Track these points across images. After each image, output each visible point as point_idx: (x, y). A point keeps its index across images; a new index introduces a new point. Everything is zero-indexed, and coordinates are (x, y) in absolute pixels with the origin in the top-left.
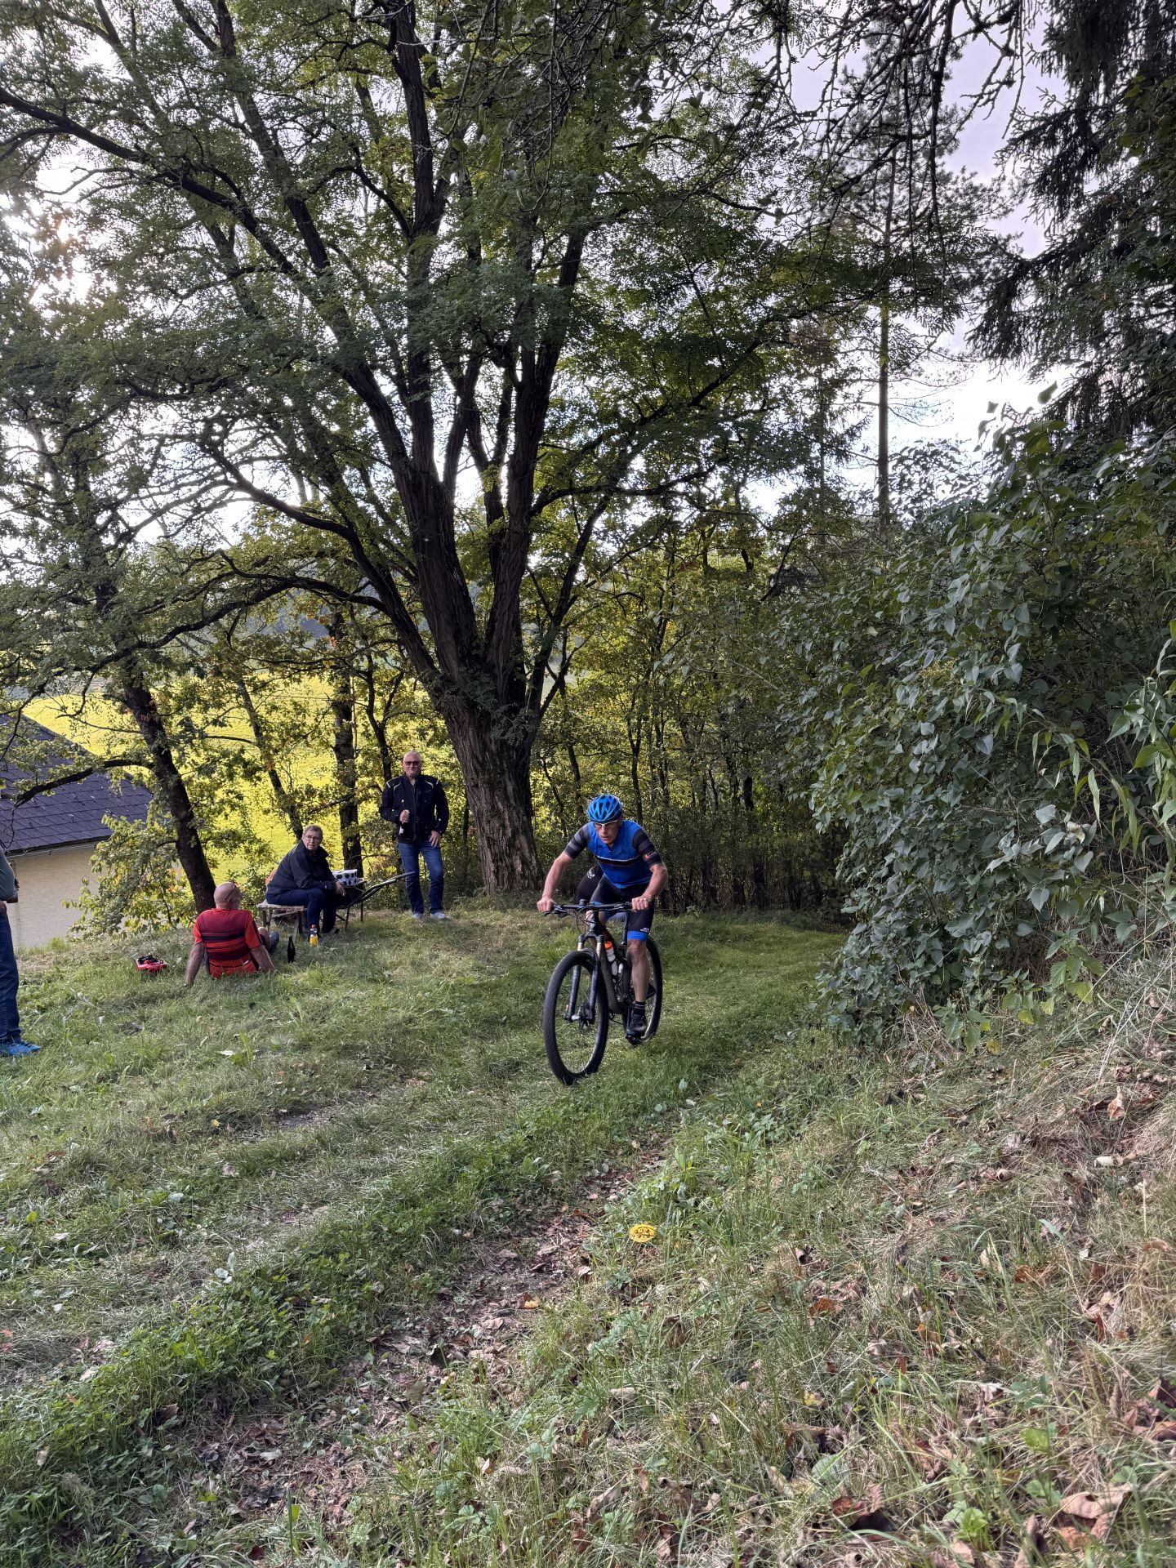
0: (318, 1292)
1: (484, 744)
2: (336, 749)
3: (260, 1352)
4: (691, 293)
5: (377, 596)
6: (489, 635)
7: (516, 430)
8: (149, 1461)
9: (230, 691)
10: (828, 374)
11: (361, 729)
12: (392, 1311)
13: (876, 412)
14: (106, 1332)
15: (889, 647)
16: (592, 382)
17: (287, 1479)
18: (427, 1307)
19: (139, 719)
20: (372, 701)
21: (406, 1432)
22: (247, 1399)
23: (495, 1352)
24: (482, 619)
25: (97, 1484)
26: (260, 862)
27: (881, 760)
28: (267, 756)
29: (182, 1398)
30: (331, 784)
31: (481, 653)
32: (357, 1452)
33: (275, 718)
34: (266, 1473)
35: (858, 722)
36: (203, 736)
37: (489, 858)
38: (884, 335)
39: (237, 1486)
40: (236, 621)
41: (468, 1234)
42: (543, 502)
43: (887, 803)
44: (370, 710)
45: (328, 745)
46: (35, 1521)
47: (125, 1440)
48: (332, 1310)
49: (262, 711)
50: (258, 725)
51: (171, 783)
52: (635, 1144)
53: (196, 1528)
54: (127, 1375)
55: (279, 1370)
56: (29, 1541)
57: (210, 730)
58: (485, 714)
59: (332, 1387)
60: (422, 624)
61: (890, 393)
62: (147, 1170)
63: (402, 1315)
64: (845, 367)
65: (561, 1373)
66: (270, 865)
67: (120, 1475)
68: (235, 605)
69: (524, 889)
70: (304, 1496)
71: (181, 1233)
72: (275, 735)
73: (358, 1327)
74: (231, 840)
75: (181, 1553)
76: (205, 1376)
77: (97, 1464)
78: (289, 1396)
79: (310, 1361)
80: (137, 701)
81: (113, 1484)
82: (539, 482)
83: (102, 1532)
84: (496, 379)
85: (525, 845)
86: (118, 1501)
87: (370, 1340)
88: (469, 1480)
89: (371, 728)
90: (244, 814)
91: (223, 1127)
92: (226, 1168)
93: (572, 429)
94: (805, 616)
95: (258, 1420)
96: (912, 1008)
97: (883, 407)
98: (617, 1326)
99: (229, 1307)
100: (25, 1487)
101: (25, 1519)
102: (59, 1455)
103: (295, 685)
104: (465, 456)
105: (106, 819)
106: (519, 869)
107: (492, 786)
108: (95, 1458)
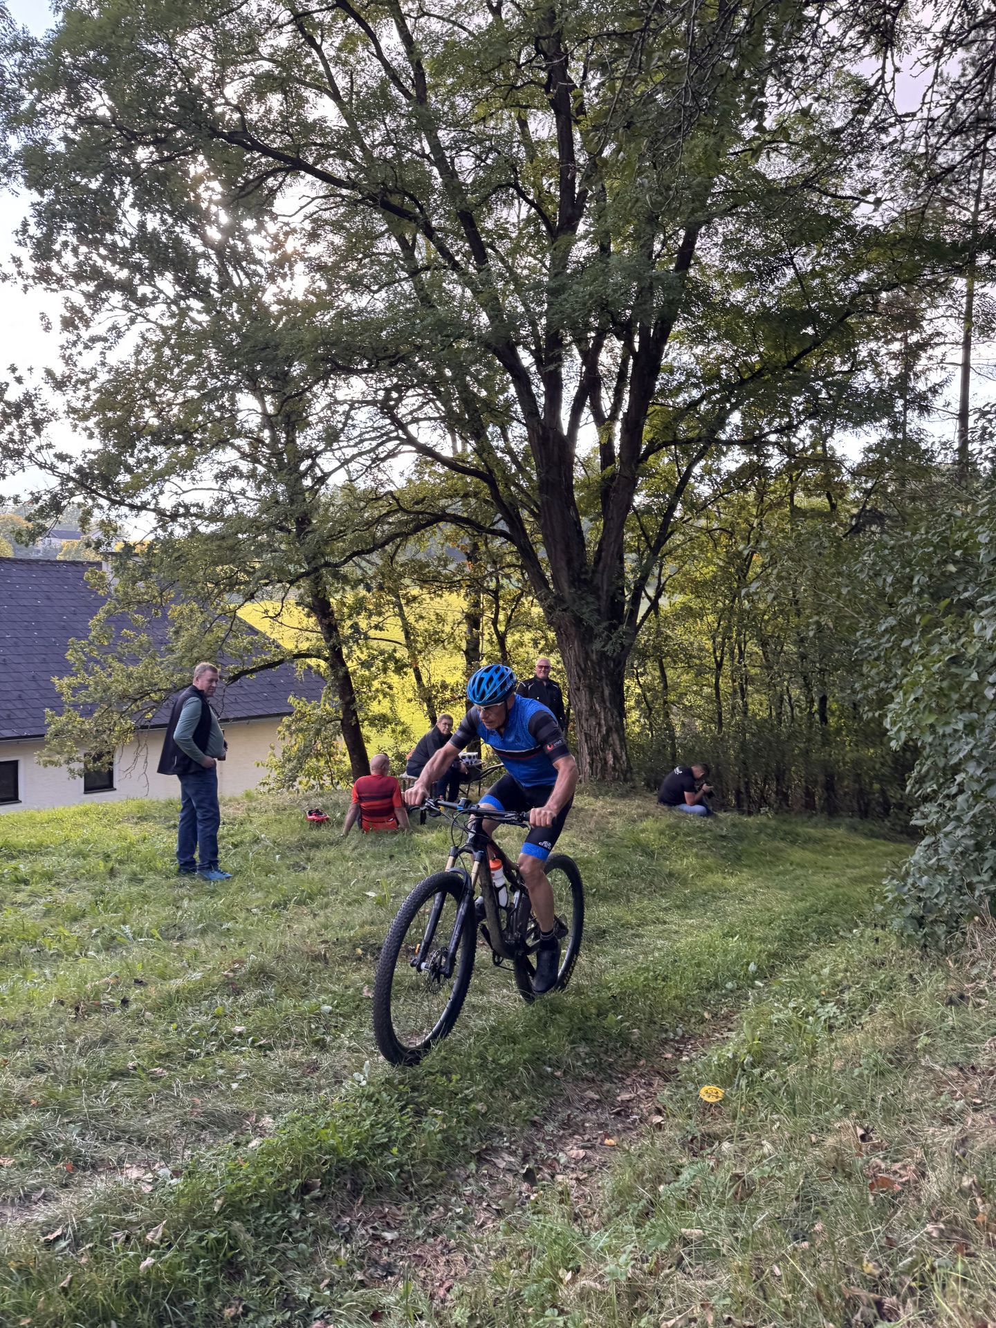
0: (434, 1105)
1: (587, 653)
2: (466, 653)
3: (386, 1147)
4: (790, 272)
5: (506, 529)
6: (597, 562)
7: (630, 391)
8: (296, 1223)
9: (389, 602)
10: (914, 338)
11: (487, 637)
12: (493, 1130)
13: (959, 372)
14: (269, 1112)
15: (967, 582)
16: (699, 350)
17: (402, 1258)
18: (522, 1131)
19: (321, 622)
20: (497, 614)
21: (501, 1236)
22: (374, 1185)
23: (577, 1179)
24: (592, 548)
25: (257, 1235)
26: (402, 741)
27: (956, 686)
28: (413, 656)
29: (324, 1175)
30: (461, 681)
31: (588, 577)
32: (459, 1245)
33: (421, 626)
34: (386, 1250)
35: (935, 650)
36: (367, 638)
37: (586, 751)
38: (970, 303)
39: (363, 1257)
40: (398, 547)
41: (558, 1074)
42: (649, 451)
43: (960, 726)
44: (495, 622)
45: (459, 648)
46: (210, 1256)
47: (279, 1202)
48: (444, 1121)
49: (411, 619)
50: (407, 630)
51: (341, 674)
52: (706, 1015)
53: (330, 1286)
54: (284, 1148)
55: (399, 1165)
56: (205, 1271)
57: (372, 633)
58: (590, 629)
59: (441, 1186)
60: (542, 553)
61: (973, 354)
62: (305, 984)
63: (501, 1134)
64: (929, 332)
65: (634, 1208)
66: (409, 743)
67: (274, 1230)
68: (397, 535)
69: (614, 780)
70: (415, 1276)
71: (328, 1039)
72: (420, 639)
73: (464, 1139)
74: (382, 721)
75: (317, 1304)
76: (343, 1160)
77: (258, 1218)
78: (407, 1188)
79: (425, 1162)
80: (320, 607)
81: (268, 1236)
82: (647, 433)
83: (258, 1275)
84: (617, 350)
85: (617, 742)
86: (272, 1251)
87: (474, 1152)
88: (553, 1288)
89: (495, 636)
90: (393, 701)
91: (365, 955)
92: (365, 989)
93: (679, 389)
94: (887, 552)
95: (382, 1204)
96: (977, 918)
97: (966, 366)
98: (686, 1175)
99: (364, 1106)
100: (205, 1227)
101: (203, 1253)
102: (229, 1205)
103: (438, 599)
104: (586, 415)
105: (291, 699)
106: (611, 762)
107: (591, 690)
108: (256, 1213)
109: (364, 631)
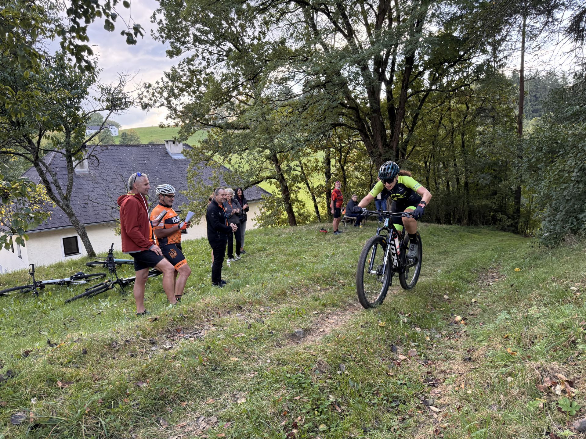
2: (326, 173)
19: (276, 165)
44: (340, 161)
45: (323, 172)
51: (285, 184)
96: (567, 234)
103: (317, 153)
109: (293, 168)
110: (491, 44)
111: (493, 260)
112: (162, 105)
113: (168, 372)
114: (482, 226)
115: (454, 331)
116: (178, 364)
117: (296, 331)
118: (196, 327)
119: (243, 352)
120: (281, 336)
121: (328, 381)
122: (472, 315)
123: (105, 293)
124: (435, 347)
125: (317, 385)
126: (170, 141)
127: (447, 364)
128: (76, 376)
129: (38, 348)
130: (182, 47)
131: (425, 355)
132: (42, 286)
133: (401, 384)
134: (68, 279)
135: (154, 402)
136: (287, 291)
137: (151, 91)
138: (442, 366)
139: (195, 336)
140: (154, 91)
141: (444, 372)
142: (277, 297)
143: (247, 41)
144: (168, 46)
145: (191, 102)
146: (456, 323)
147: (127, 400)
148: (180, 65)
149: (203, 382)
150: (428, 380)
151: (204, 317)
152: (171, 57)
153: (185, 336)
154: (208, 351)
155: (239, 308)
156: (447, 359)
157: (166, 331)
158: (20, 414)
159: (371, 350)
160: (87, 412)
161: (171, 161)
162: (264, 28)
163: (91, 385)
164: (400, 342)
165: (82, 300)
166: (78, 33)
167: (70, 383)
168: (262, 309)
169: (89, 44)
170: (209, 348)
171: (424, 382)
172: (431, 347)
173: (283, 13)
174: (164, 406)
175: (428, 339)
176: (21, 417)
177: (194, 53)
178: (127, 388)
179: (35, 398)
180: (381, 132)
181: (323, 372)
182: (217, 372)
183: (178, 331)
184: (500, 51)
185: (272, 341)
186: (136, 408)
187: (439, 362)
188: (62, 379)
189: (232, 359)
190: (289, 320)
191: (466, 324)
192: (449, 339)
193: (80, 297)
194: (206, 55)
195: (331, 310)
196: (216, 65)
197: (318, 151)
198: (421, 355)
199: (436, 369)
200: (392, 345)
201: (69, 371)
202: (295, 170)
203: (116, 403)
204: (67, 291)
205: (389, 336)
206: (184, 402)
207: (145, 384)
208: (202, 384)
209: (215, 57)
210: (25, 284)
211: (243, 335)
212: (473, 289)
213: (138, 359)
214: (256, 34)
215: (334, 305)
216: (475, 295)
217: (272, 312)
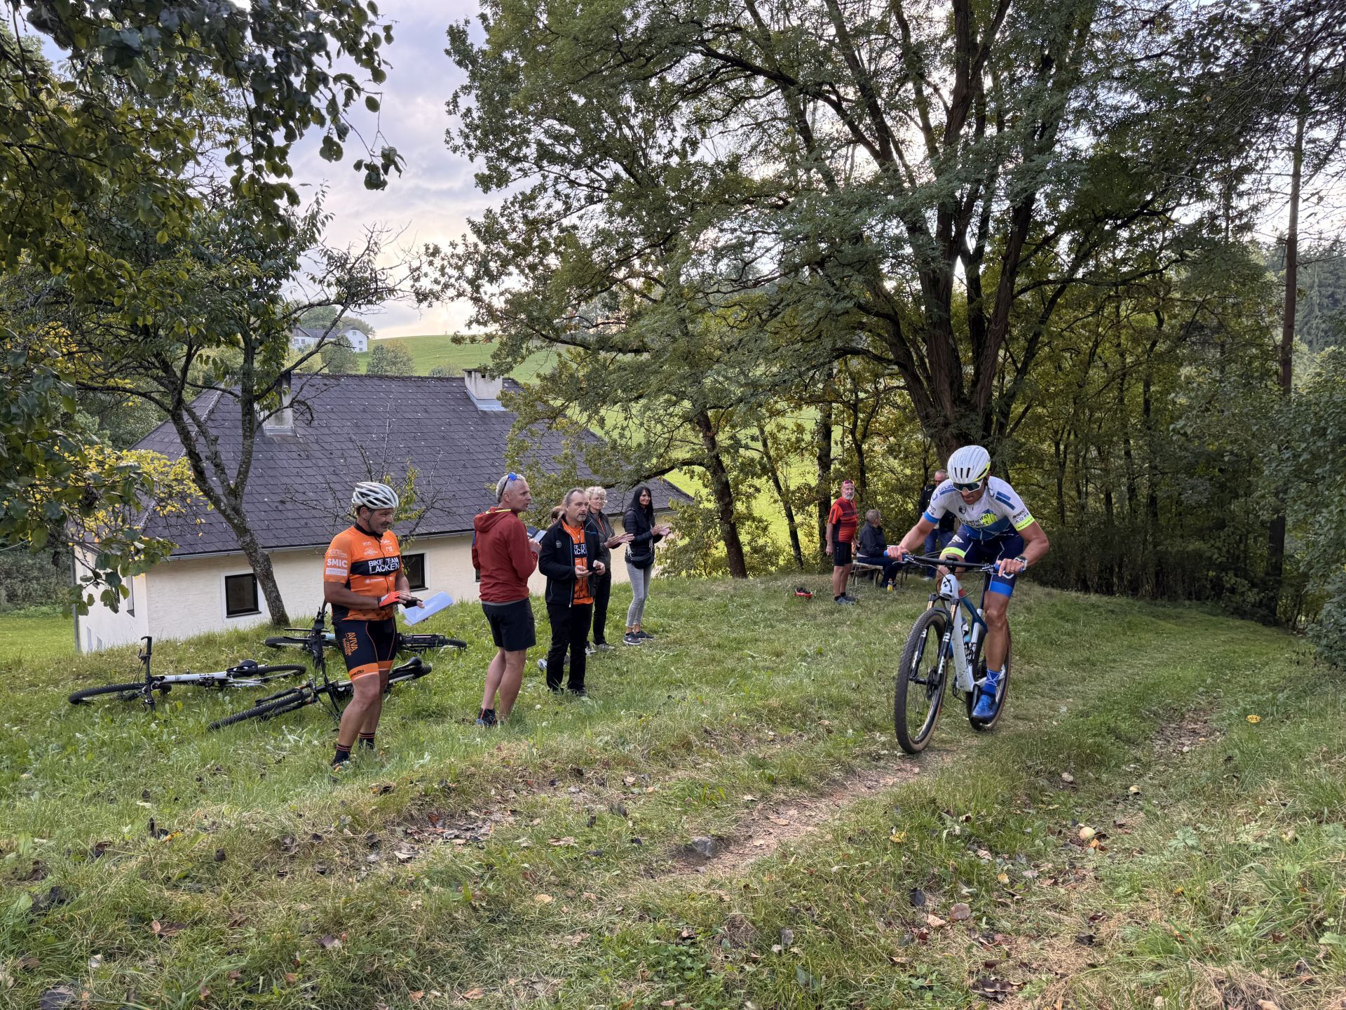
2: (819, 459)
13: (1286, 199)
19: (703, 435)
20: (855, 425)
44: (854, 432)
45: (814, 455)
61: (1303, 186)
80: (702, 422)
97: (1295, 198)
103: (800, 412)
109: (743, 442)
110: (1221, 178)
111: (1201, 689)
112: (460, 295)
113: (391, 918)
114: (1187, 603)
115: (1071, 864)
116: (415, 901)
117: (696, 839)
118: (472, 813)
119: (565, 884)
120: (659, 849)
121: (747, 967)
122: (1121, 826)
123: (298, 711)
124: (1017, 902)
125: (719, 977)
126: (476, 371)
127: (1037, 946)
128: (193, 913)
129: (127, 837)
130: (512, 169)
131: (989, 918)
132: (165, 688)
133: (922, 987)
134: (221, 674)
135: (351, 985)
136: (692, 737)
137: (438, 262)
138: (1025, 949)
139: (468, 834)
140: (446, 263)
141: (1025, 965)
142: (670, 751)
143: (656, 158)
144: (480, 164)
145: (524, 290)
146: (1083, 843)
147: (294, 977)
148: (504, 208)
149: (467, 947)
150: (984, 983)
151: (493, 792)
152: (486, 189)
153: (447, 832)
154: (487, 876)
155: (579, 773)
156: (1038, 934)
157: (405, 820)
158: (62, 990)
159: (864, 900)
160: (202, 997)
161: (474, 414)
162: (696, 132)
163: (223, 934)
164: (935, 884)
165: (246, 726)
166: (269, 158)
167: (180, 926)
168: (630, 780)
169: (293, 182)
170: (490, 866)
171: (975, 987)
172: (1009, 901)
173: (738, 99)
174: (373, 997)
175: (1006, 880)
176: (63, 996)
177: (537, 183)
178: (296, 947)
179: (99, 957)
180: (950, 371)
181: (737, 945)
182: (499, 926)
183: (433, 820)
184: (1241, 195)
185: (636, 862)
186: (308, 996)
187: (1021, 940)
188: (164, 917)
189: (537, 898)
190: (685, 813)
191: (1102, 849)
192: (1056, 883)
193: (242, 718)
194: (563, 187)
195: (785, 794)
196: (583, 211)
197: (805, 407)
198: (980, 919)
199: (1008, 955)
200: (915, 890)
201: (181, 898)
202: (747, 447)
203: (268, 983)
204: (216, 702)
205: (909, 867)
206: (419, 989)
207: (337, 943)
208: (462, 951)
209: (583, 193)
210: (129, 679)
211: (571, 841)
212: (1137, 760)
213: (331, 882)
214: (677, 144)
215: (795, 782)
216: (1140, 776)
217: (650, 789)
